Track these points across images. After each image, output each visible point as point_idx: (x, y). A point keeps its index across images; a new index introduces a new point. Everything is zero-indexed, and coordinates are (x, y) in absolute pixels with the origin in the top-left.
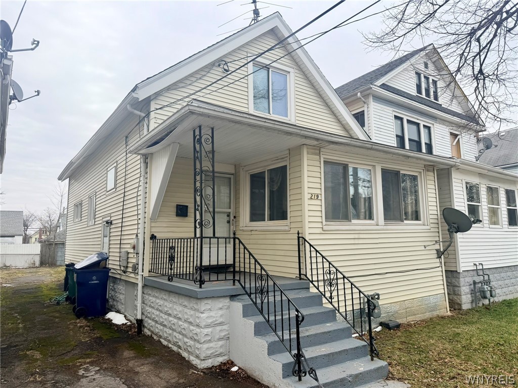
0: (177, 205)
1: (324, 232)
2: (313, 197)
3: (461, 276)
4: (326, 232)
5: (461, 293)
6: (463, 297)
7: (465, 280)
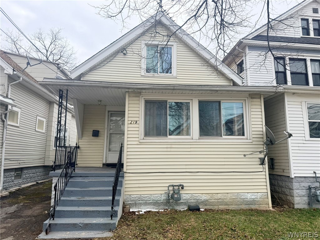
0: (93, 130)
1: (140, 144)
2: (132, 123)
3: (294, 180)
4: (142, 144)
5: (294, 195)
6: (295, 198)
7: (300, 185)
